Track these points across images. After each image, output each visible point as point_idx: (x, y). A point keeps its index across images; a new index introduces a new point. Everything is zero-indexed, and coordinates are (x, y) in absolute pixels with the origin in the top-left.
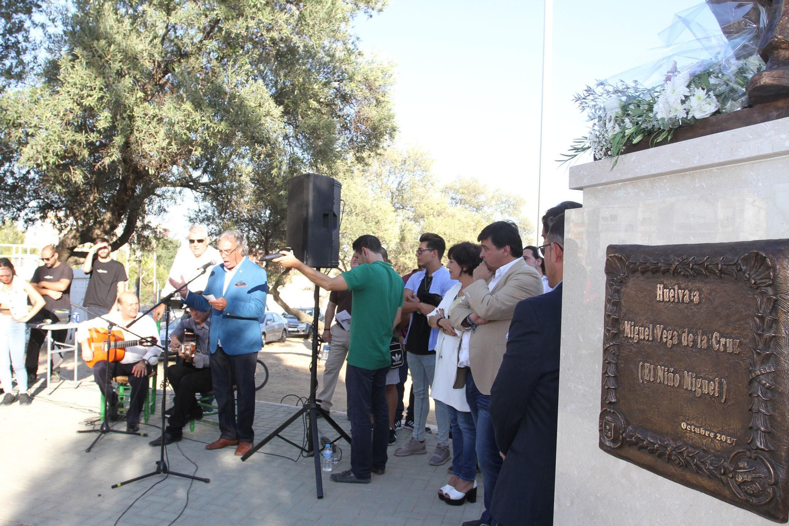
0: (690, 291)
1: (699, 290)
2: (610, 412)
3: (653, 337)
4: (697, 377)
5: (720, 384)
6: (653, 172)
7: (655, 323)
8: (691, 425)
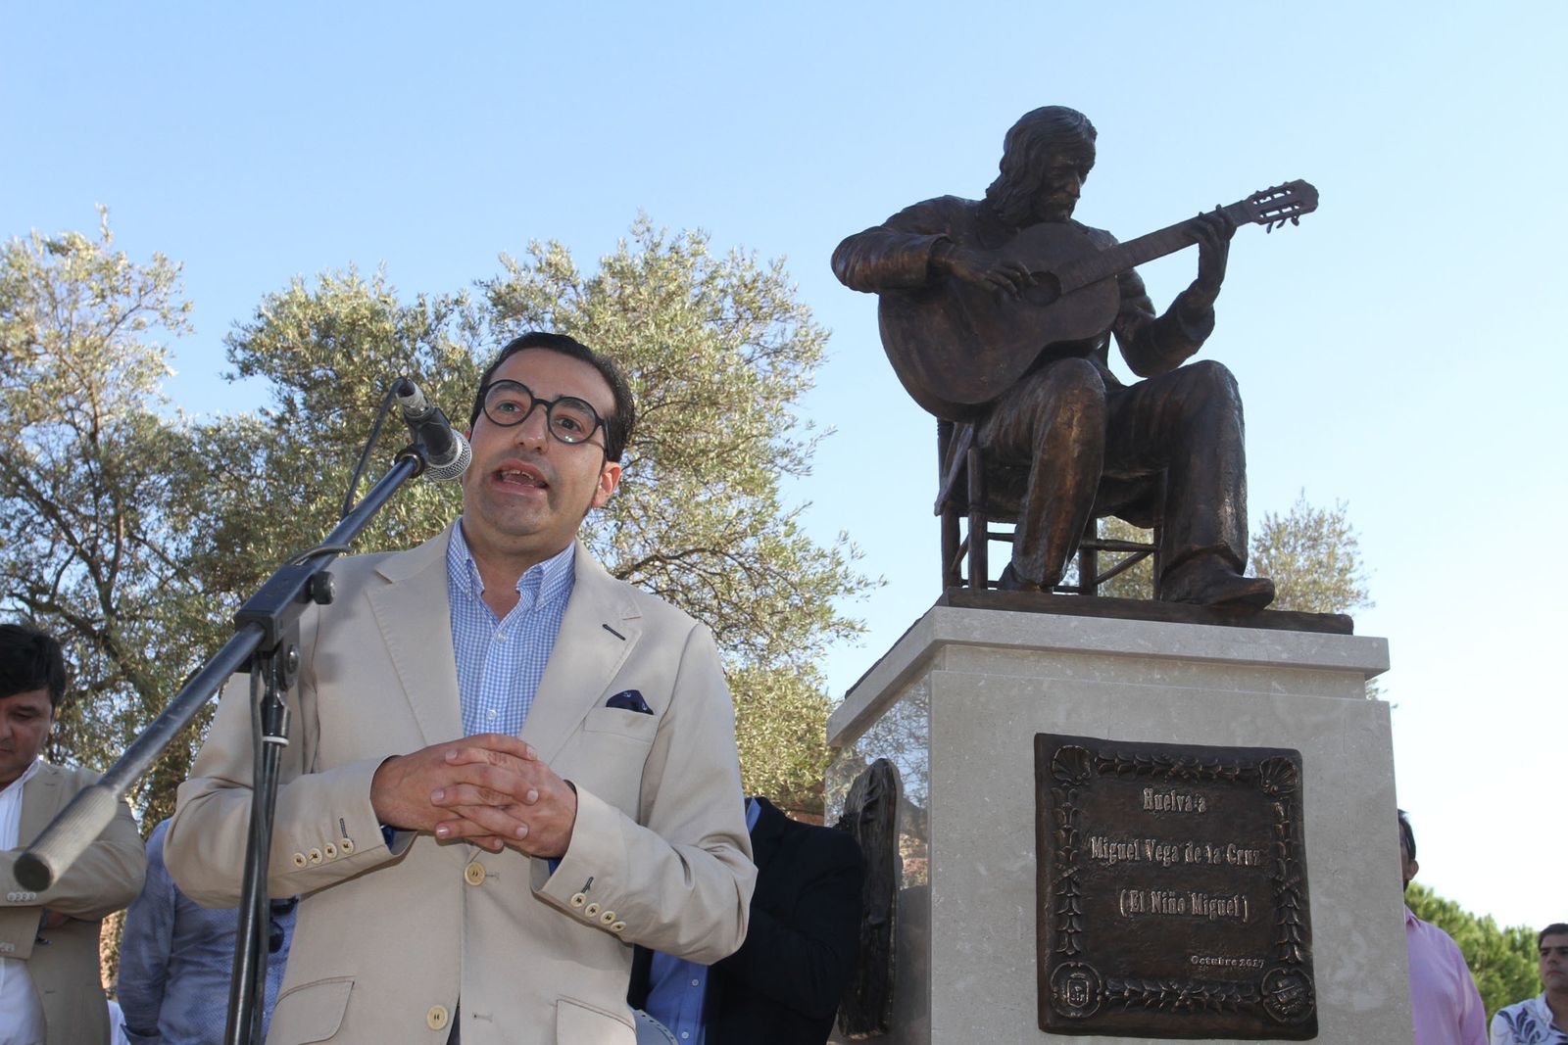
0: (1193, 798)
1: (1205, 796)
2: (1076, 966)
3: (1140, 855)
4: (1210, 899)
5: (1241, 902)
6: (1109, 648)
7: (1142, 837)
8: (1205, 957)
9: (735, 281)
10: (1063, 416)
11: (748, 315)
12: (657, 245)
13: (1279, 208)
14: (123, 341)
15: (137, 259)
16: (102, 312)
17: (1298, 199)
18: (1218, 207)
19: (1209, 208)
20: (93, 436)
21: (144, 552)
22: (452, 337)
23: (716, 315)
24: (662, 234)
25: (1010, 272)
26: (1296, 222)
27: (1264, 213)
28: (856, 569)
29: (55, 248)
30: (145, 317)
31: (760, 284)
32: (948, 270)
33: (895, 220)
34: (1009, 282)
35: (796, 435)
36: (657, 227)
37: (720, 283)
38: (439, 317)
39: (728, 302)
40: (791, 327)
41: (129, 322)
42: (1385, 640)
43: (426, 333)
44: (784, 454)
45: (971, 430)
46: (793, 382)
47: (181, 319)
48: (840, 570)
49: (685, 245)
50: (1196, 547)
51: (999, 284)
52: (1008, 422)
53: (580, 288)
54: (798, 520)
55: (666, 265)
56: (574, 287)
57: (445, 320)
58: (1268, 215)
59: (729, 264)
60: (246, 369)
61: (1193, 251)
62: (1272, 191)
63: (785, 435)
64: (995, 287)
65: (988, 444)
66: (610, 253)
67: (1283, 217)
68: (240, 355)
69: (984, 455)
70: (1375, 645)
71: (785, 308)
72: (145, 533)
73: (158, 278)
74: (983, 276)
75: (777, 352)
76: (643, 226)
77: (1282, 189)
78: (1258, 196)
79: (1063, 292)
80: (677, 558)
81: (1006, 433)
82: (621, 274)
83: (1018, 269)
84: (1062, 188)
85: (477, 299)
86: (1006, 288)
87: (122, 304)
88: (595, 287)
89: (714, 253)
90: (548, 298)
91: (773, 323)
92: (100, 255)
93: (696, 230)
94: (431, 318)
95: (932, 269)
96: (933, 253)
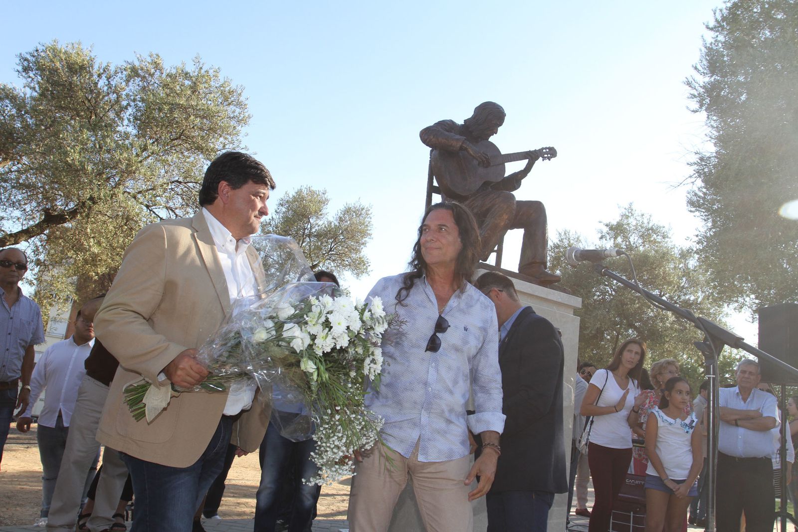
10: (505, 211)
12: (201, 68)
24: (203, 64)
26: (549, 160)
31: (235, 93)
38: (116, 72)
50: (538, 261)
52: (476, 205)
56: (161, 73)
58: (546, 156)
60: (28, 70)
61: (526, 162)
62: (546, 148)
67: (548, 158)
74: (477, 155)
76: (197, 60)
78: (543, 149)
79: (492, 165)
81: (474, 208)
82: (187, 75)
84: (492, 130)
90: (152, 75)
93: (217, 68)
94: (112, 72)
95: (461, 148)
96: (462, 143)
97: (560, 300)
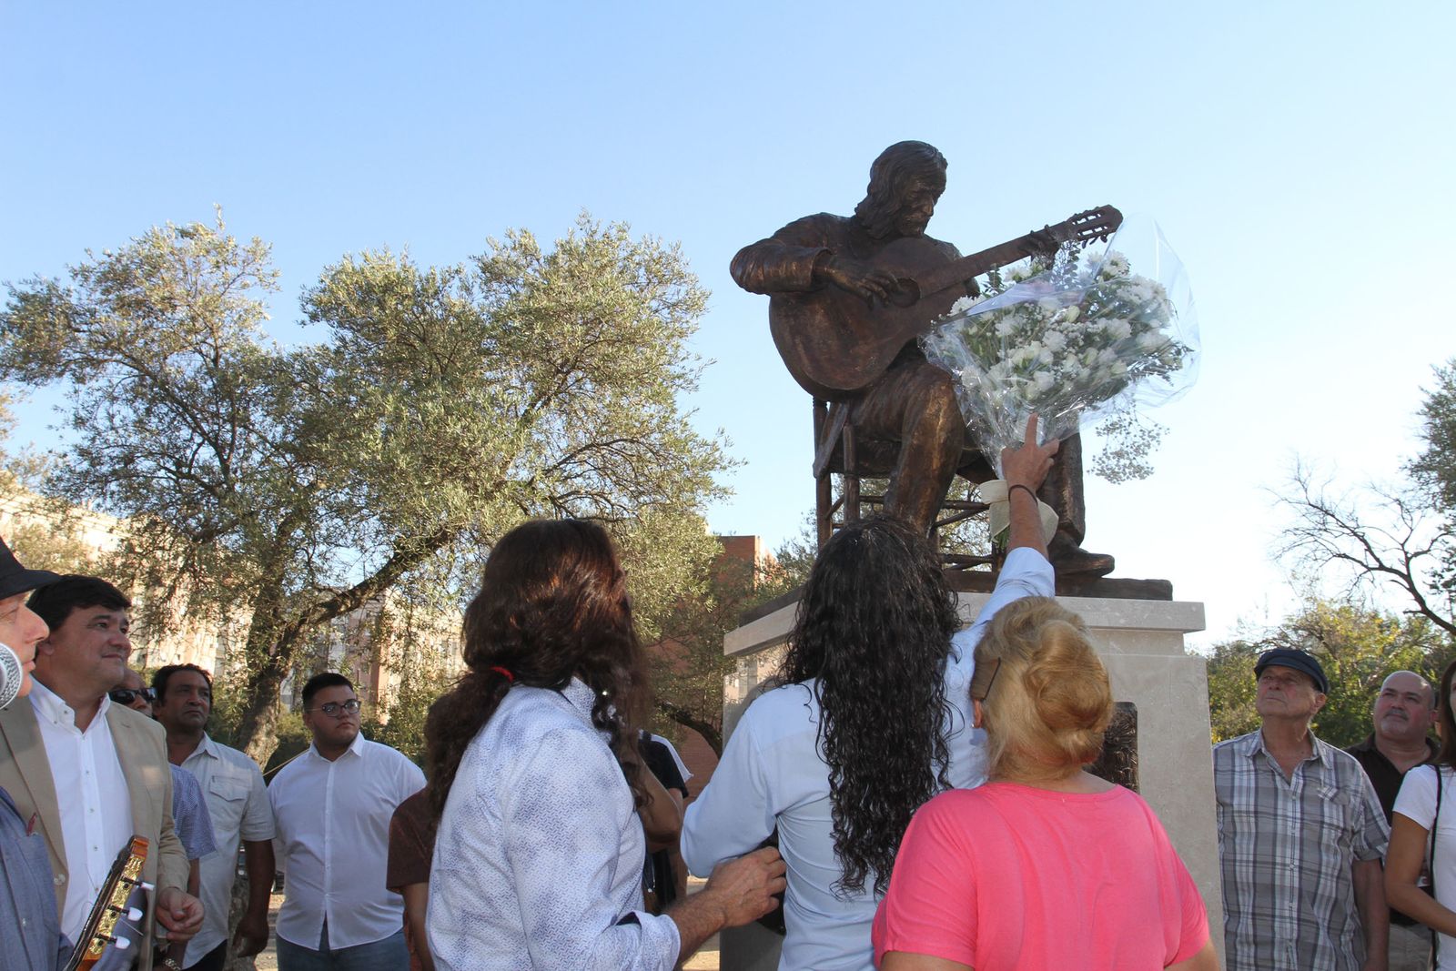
9: (647, 257)
10: (931, 409)
11: (655, 280)
12: (595, 232)
13: (1093, 228)
14: (234, 295)
15: (241, 240)
16: (217, 277)
17: (1107, 220)
18: (1046, 226)
19: (1038, 228)
20: (215, 361)
21: (253, 438)
22: (454, 295)
23: (634, 281)
24: (598, 225)
25: (882, 281)
26: (1104, 240)
27: (1081, 231)
28: (728, 453)
29: (184, 234)
30: (249, 280)
31: (663, 260)
32: (830, 279)
33: (781, 233)
34: (880, 289)
35: (688, 364)
36: (594, 220)
37: (637, 259)
38: (445, 282)
39: (642, 271)
40: (684, 289)
41: (237, 284)
42: (1201, 605)
43: (436, 293)
44: (679, 377)
45: (845, 410)
46: (685, 325)
47: (272, 282)
48: (717, 454)
49: (613, 233)
51: (872, 291)
52: (880, 406)
53: (542, 261)
54: (690, 421)
55: (601, 246)
56: (538, 260)
57: (449, 284)
58: (1085, 233)
59: (643, 246)
60: (314, 318)
62: (1086, 214)
63: (681, 364)
64: (869, 294)
65: (861, 422)
66: (563, 238)
67: (1095, 236)
68: (310, 308)
69: (857, 431)
70: (1194, 609)
71: (681, 276)
72: (253, 425)
73: (254, 254)
74: (860, 284)
75: (674, 305)
76: (585, 219)
77: (1094, 213)
78: (1076, 217)
79: (921, 296)
80: (607, 444)
81: (877, 417)
82: (568, 250)
83: (887, 278)
84: (919, 209)
85: (471, 270)
86: (878, 294)
87: (232, 271)
88: (553, 260)
89: (633, 238)
90: (520, 268)
91: (672, 286)
92: (217, 238)
93: (621, 223)
94: (439, 282)
95: (816, 277)
96: (817, 263)
97: (1122, 622)
